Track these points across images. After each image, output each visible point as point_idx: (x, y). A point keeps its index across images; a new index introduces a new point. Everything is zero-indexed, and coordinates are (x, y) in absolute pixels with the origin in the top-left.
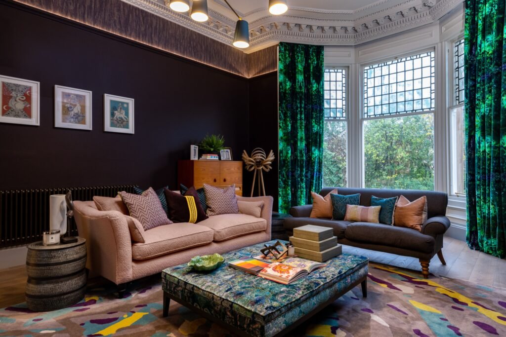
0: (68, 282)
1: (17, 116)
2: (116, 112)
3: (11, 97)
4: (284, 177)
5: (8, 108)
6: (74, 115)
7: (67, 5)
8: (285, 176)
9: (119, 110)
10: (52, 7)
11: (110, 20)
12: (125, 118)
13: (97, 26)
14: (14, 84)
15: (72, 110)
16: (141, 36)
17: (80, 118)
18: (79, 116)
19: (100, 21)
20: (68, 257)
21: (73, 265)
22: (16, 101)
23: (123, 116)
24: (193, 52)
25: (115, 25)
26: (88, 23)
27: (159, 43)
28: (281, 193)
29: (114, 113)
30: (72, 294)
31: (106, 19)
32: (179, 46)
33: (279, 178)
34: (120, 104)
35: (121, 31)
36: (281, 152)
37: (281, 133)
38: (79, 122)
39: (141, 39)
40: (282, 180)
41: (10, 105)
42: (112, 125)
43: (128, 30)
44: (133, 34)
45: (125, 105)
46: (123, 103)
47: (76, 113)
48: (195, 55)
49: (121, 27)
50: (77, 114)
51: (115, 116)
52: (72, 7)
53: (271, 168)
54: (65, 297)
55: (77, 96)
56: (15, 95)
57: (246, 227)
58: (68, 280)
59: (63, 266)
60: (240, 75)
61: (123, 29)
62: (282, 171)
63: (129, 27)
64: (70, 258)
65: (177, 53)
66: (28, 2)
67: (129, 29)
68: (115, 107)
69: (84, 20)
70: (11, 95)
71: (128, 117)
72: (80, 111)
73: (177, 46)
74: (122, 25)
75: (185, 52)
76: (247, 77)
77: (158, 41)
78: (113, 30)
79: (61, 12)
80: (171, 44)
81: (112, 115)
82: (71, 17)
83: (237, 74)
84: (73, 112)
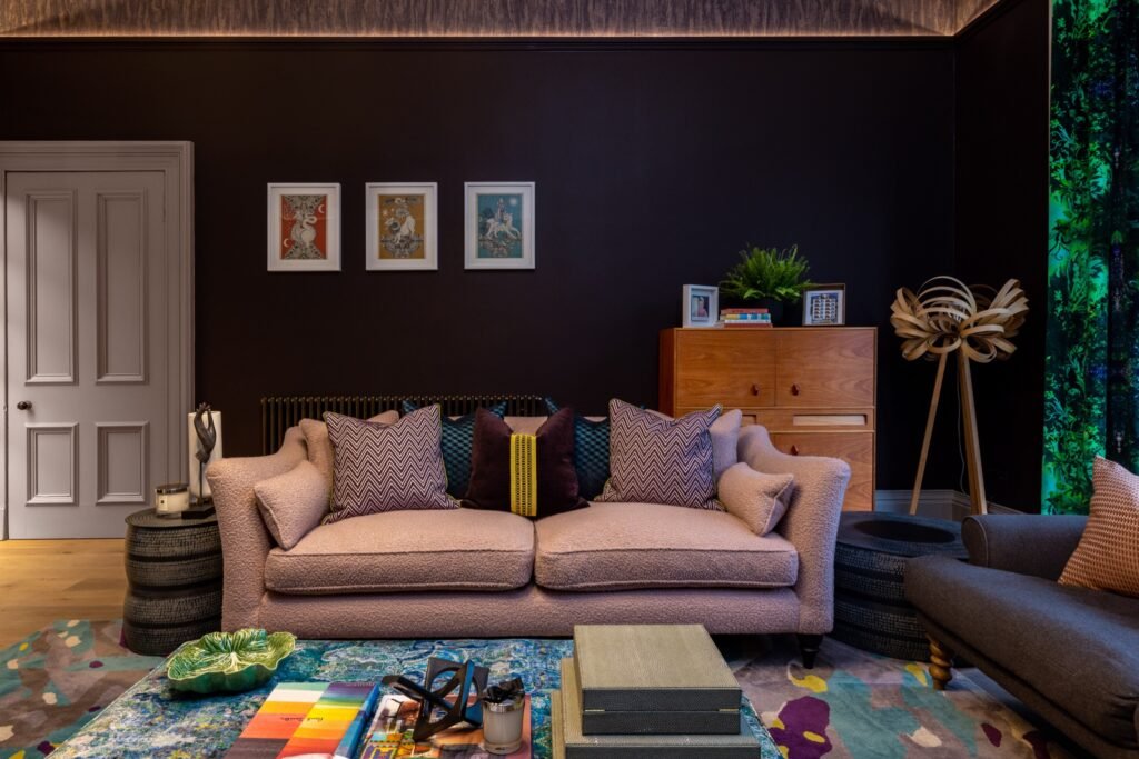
0: (162, 603)
1: (304, 256)
2: (490, 221)
3: (294, 222)
4: (1074, 384)
5: (291, 243)
6: (402, 241)
7: (391, 8)
8: (1081, 381)
9: (498, 215)
10: (364, 23)
11: (480, 8)
12: (512, 232)
13: (452, 30)
14: (300, 197)
15: (398, 231)
16: (557, 19)
17: (413, 246)
18: (413, 241)
19: (458, 18)
20: (161, 550)
21: (172, 568)
22: (302, 227)
23: (506, 228)
24: (717, 11)
25: (493, 15)
26: (434, 32)
27: (607, 20)
28: (1053, 447)
29: (486, 224)
30: (170, 632)
31: (472, 9)
32: (670, 9)
33: (1050, 389)
34: (501, 201)
35: (506, 24)
36: (1063, 283)
37: (1059, 210)
38: (412, 255)
39: (558, 26)
40: (1062, 395)
41: (293, 237)
42: (483, 252)
43: (523, 17)
44: (537, 20)
45: (513, 202)
46: (507, 197)
47: (406, 237)
48: (724, 20)
49: (507, 15)
50: (408, 237)
51: (490, 231)
52: (400, 10)
53: (1008, 348)
54: (156, 632)
55: (407, 198)
56: (300, 218)
57: (679, 562)
58: (163, 598)
59: (150, 565)
60: (915, 34)
61: (512, 17)
62: (1063, 359)
63: (526, 7)
64: (166, 551)
65: (662, 31)
66: (324, 31)
67: (526, 14)
68: (487, 208)
69: (425, 30)
70: (295, 217)
71: (520, 230)
72: (413, 231)
73: (664, 14)
74: (509, 9)
75: (691, 21)
76: (949, 33)
77: (603, 16)
78: (488, 29)
79: (381, 27)
80: (645, 13)
81: (483, 229)
82: (400, 30)
83: (898, 34)
84: (399, 235)
